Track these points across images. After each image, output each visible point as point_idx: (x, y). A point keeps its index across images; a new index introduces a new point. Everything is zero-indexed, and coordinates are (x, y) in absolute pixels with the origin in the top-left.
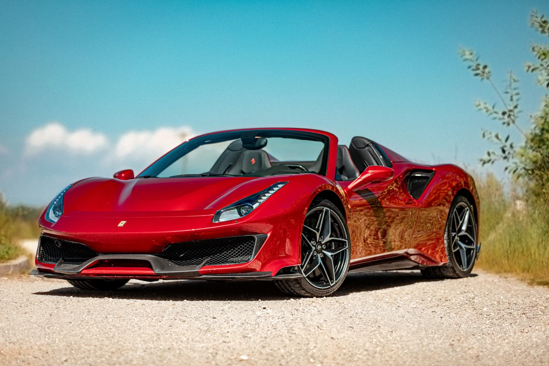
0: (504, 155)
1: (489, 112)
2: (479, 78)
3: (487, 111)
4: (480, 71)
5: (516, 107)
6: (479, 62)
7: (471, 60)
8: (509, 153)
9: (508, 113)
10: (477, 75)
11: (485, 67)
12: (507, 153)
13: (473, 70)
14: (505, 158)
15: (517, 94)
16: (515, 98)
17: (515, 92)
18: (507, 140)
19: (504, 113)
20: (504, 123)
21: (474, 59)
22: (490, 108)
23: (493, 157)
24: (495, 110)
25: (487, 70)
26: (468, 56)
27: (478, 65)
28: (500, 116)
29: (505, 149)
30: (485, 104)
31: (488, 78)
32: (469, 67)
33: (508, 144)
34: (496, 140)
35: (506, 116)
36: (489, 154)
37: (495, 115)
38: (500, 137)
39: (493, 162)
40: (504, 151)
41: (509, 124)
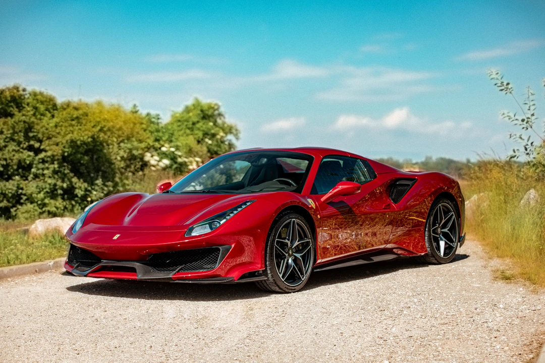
0: (526, 152)
1: (511, 120)
2: (504, 92)
3: (509, 119)
4: (505, 88)
5: (533, 115)
6: (502, 81)
7: (497, 79)
8: (530, 150)
9: (526, 120)
10: (502, 90)
11: (508, 84)
12: (528, 150)
13: (498, 86)
14: (528, 154)
15: (534, 105)
16: (532, 108)
17: (532, 103)
18: (528, 141)
19: (523, 120)
20: (523, 128)
21: (500, 78)
22: (512, 116)
23: (517, 153)
24: (516, 117)
25: (510, 86)
26: (494, 76)
27: (502, 82)
28: (520, 122)
29: (527, 147)
30: (508, 113)
31: (510, 93)
32: (496, 84)
33: (529, 143)
34: (520, 140)
35: (525, 123)
36: (514, 151)
37: (516, 122)
38: (522, 137)
39: (518, 157)
40: (526, 149)
41: (527, 129)
